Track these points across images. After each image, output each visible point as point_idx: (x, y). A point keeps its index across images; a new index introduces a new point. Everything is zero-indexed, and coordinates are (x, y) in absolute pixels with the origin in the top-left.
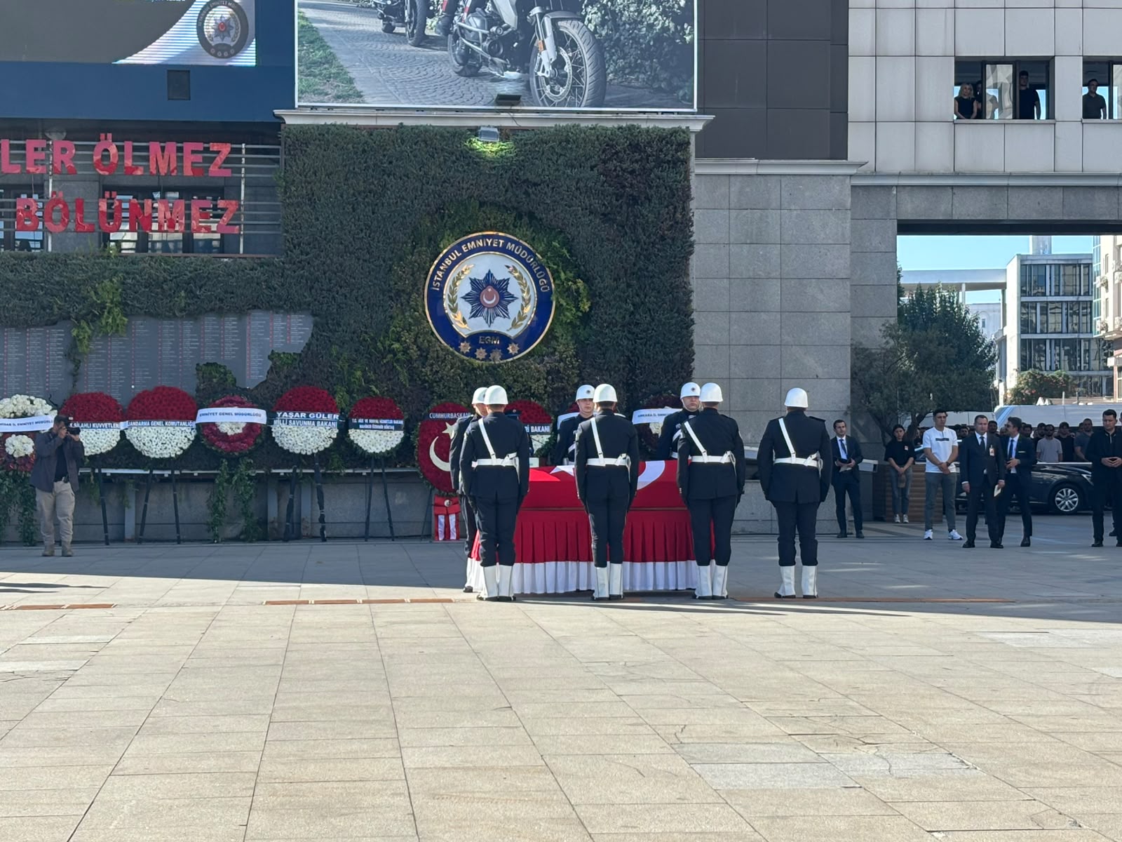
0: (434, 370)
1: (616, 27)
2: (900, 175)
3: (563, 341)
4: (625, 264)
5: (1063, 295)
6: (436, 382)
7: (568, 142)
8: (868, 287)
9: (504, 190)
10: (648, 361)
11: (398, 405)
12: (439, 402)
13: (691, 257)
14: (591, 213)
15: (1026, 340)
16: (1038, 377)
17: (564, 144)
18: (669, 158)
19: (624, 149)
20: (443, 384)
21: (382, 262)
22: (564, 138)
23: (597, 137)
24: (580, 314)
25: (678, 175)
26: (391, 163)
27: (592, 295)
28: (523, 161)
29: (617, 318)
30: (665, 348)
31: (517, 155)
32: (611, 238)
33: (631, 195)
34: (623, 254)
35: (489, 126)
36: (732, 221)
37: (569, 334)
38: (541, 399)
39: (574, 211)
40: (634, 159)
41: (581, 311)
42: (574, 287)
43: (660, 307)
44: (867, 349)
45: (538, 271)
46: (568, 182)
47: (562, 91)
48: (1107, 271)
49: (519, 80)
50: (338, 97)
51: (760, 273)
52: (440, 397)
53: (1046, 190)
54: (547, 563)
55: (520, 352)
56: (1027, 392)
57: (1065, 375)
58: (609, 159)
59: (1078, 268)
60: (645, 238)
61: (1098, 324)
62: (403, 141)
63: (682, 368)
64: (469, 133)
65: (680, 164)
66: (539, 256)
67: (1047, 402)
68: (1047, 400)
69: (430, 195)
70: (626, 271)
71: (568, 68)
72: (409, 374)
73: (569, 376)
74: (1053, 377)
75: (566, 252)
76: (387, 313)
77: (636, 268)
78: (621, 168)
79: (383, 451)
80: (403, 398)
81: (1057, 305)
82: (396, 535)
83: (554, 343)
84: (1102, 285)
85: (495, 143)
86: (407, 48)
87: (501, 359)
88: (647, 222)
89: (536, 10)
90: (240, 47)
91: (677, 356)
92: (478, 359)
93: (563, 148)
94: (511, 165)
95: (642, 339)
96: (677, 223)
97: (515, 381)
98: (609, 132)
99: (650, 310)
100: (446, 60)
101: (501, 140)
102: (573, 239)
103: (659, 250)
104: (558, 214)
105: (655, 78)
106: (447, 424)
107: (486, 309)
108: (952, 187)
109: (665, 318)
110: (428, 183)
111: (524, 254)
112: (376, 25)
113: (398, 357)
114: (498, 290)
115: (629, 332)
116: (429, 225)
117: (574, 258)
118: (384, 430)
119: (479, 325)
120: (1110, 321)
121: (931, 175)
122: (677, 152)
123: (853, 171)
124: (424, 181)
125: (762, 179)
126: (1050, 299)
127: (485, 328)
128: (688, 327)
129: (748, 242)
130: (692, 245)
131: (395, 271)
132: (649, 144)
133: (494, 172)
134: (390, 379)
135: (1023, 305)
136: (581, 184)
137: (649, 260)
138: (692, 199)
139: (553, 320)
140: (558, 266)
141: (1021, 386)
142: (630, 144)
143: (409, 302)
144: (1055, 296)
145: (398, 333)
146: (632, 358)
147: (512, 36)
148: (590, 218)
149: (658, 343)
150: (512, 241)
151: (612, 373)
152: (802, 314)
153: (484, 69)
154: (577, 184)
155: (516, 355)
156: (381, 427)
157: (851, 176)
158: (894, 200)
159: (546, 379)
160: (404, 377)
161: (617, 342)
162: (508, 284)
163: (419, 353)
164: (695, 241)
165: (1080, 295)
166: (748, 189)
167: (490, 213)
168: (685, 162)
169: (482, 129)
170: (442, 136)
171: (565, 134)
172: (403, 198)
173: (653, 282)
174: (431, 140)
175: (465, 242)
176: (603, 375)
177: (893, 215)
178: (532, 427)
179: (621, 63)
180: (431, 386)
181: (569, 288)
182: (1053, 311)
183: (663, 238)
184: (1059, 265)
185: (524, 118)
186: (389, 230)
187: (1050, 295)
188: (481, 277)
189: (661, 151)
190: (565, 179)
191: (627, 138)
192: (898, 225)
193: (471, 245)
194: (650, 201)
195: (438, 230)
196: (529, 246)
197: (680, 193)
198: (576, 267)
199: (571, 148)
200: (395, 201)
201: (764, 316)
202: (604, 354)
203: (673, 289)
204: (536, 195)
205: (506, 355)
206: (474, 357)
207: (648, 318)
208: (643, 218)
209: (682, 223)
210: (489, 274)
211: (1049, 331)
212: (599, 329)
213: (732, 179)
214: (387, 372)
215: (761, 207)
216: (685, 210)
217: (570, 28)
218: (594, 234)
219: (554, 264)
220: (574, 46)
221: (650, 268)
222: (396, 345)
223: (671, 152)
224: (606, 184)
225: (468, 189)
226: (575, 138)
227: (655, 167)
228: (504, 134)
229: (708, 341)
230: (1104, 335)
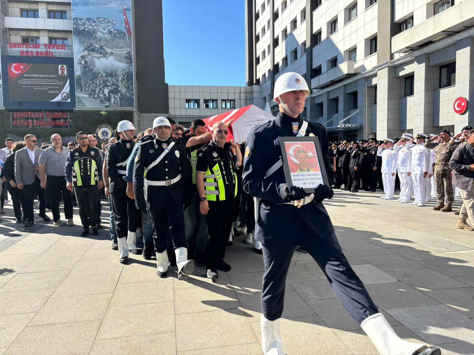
1: (123, 96)
9: (106, 119)
18: (129, 114)
19: (123, 113)
25: (131, 117)
26: (89, 115)
31: (107, 114)
39: (116, 122)
47: (115, 105)
49: (109, 104)
50: (82, 106)
58: (121, 115)
62: (91, 112)
64: (101, 111)
69: (95, 120)
71: (116, 102)
78: (123, 116)
85: (104, 112)
86: (92, 99)
87: (107, 142)
89: (111, 94)
90: (68, 99)
100: (98, 101)
104: (114, 122)
105: (128, 103)
107: (104, 135)
108: (186, 117)
110: (95, 118)
111: (109, 128)
112: (88, 96)
116: (95, 124)
119: (104, 137)
121: (183, 116)
122: (131, 112)
127: (104, 138)
132: (126, 112)
133: (104, 116)
147: (108, 97)
150: (108, 126)
153: (104, 102)
154: (116, 118)
158: (178, 119)
162: (107, 132)
167: (104, 122)
168: (132, 115)
169: (103, 110)
172: (91, 120)
175: (101, 126)
179: (124, 101)
185: (110, 109)
186: (89, 125)
188: (103, 131)
195: (97, 125)
206: (103, 142)
210: (105, 130)
213: (151, 116)
217: (116, 96)
220: (117, 99)
225: (101, 119)
227: (127, 115)
228: (106, 111)
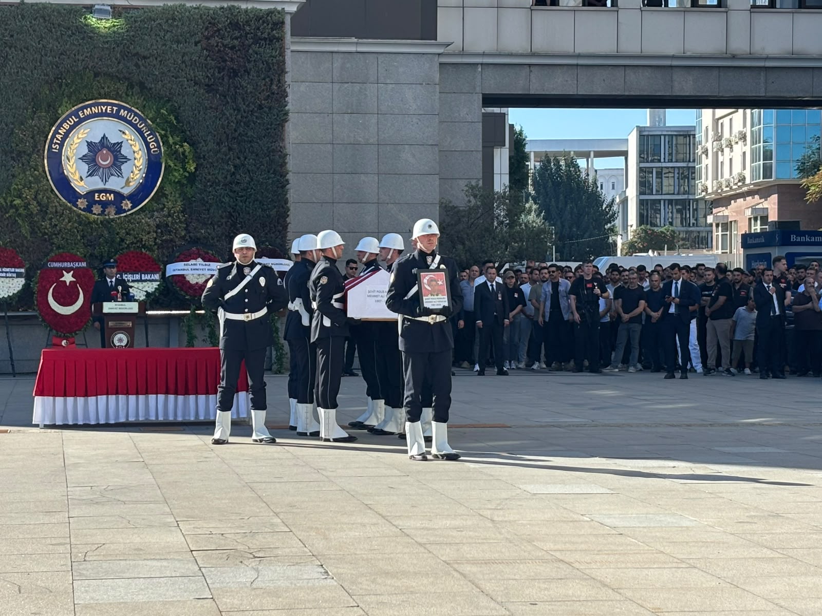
0: (53, 224)
2: (484, 55)
3: (172, 198)
4: (226, 130)
5: (676, 162)
6: (55, 234)
7: (174, 19)
8: (457, 153)
9: (117, 62)
10: (247, 217)
11: (20, 255)
12: (57, 252)
13: (286, 124)
14: (196, 83)
15: (643, 200)
16: (649, 232)
17: (170, 21)
18: (265, 35)
19: (225, 26)
20: (62, 237)
21: (4, 126)
22: (170, 16)
23: (201, 16)
24: (187, 174)
25: (274, 51)
26: (12, 36)
27: (197, 158)
28: (133, 36)
29: (220, 178)
30: (263, 205)
31: (127, 31)
32: (213, 106)
33: (232, 68)
34: (225, 121)
35: (103, 5)
36: (335, 93)
37: (177, 192)
38: (151, 250)
39: (180, 81)
40: (234, 36)
41: (188, 172)
42: (181, 150)
43: (258, 169)
44: (456, 207)
45: (148, 135)
46: (174, 55)
48: (707, 141)
51: (360, 139)
52: (58, 248)
53: (610, 68)
54: (99, 397)
55: (133, 208)
56: (639, 245)
57: (672, 231)
58: (212, 36)
59: (688, 138)
60: (244, 107)
61: (700, 186)
62: (23, 17)
63: (278, 223)
64: (84, 10)
65: (276, 41)
66: (149, 122)
67: (656, 253)
68: (655, 252)
69: (48, 65)
70: (228, 136)
72: (31, 227)
73: (176, 229)
74: (662, 232)
75: (173, 118)
76: (10, 171)
77: (237, 134)
78: (223, 44)
79: (6, 296)
80: (24, 249)
81: (670, 170)
82: (17, 371)
83: (164, 200)
84: (703, 153)
85: (109, 20)
87: (115, 214)
88: (246, 92)
91: (273, 212)
92: (95, 214)
93: (171, 25)
94: (122, 40)
95: (242, 196)
96: (273, 93)
97: (127, 234)
98: (211, 12)
99: (249, 171)
101: (114, 17)
102: (180, 107)
103: (257, 118)
104: (166, 84)
106: (64, 272)
107: (101, 169)
108: (530, 65)
109: (262, 179)
110: (46, 55)
111: (136, 120)
113: (20, 212)
114: (112, 152)
115: (231, 191)
116: (47, 92)
117: (181, 124)
118: (6, 277)
119: (96, 183)
120: (709, 184)
121: (511, 55)
122: (272, 31)
123: (441, 50)
124: (43, 53)
125: (361, 55)
126: (664, 165)
127: (101, 186)
128: (284, 187)
129: (349, 112)
130: (286, 114)
131: (17, 134)
133: (106, 46)
134: (13, 232)
135: (641, 170)
136: (186, 58)
137: (248, 126)
138: (287, 73)
139: (162, 179)
140: (167, 131)
141: (635, 240)
142: (230, 23)
143: (29, 163)
144: (668, 162)
145: (19, 190)
146: (233, 214)
148: (195, 88)
149: (257, 201)
150: (125, 109)
151: (216, 227)
152: (397, 176)
154: (183, 57)
155: (129, 210)
156: (4, 275)
157: (439, 54)
158: (479, 77)
159: (156, 232)
160: (25, 230)
161: (220, 200)
162: (121, 146)
163: (39, 208)
164: (289, 110)
165: (689, 161)
166: (348, 65)
167: (105, 83)
168: (281, 39)
169: (96, 7)
170: (59, 12)
171: (171, 13)
172: (24, 68)
173: (252, 146)
174: (49, 16)
175: (82, 109)
176: (208, 228)
177: (478, 89)
178: (143, 275)
180: (51, 238)
181: (176, 151)
182: (667, 175)
183: (260, 107)
184: (672, 135)
186: (11, 97)
187: (665, 162)
188: (97, 140)
189: (258, 29)
190: (172, 53)
191: (228, 18)
192: (483, 98)
193: (87, 112)
194: (249, 74)
195: (57, 98)
196: (140, 113)
197: (276, 68)
198: (182, 132)
199: (177, 25)
200: (16, 71)
201: (363, 177)
202: (208, 210)
203: (269, 152)
204: (146, 68)
205: (120, 210)
206: (91, 212)
207: (248, 179)
208: (243, 89)
209: (278, 94)
210: (104, 137)
211: (664, 193)
212: (203, 188)
213: (334, 55)
214: (10, 225)
215: (360, 81)
216: (281, 83)
218: (199, 103)
219: (163, 130)
221: (250, 134)
222: (17, 202)
223: (267, 31)
224: (208, 58)
225: (83, 60)
226: (180, 16)
227: (252, 43)
228: (117, 12)
229: (314, 199)
230: (704, 196)
